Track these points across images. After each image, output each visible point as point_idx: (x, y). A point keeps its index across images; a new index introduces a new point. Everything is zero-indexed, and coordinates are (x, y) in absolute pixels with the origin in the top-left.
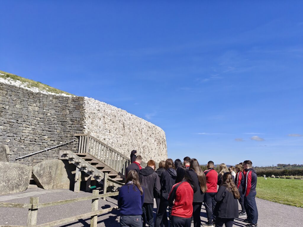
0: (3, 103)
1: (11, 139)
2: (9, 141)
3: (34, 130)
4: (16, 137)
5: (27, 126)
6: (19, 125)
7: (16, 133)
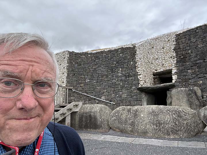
0: (185, 50)
1: (203, 80)
2: (201, 82)
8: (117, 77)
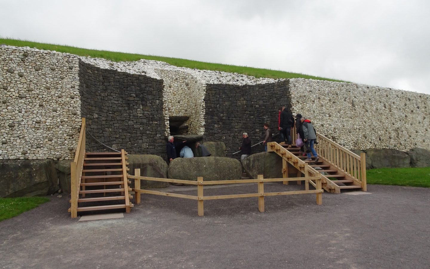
0: (214, 103)
1: (226, 136)
3: (245, 124)
4: (230, 134)
5: (238, 121)
6: (231, 121)
7: (229, 130)
8: (137, 118)
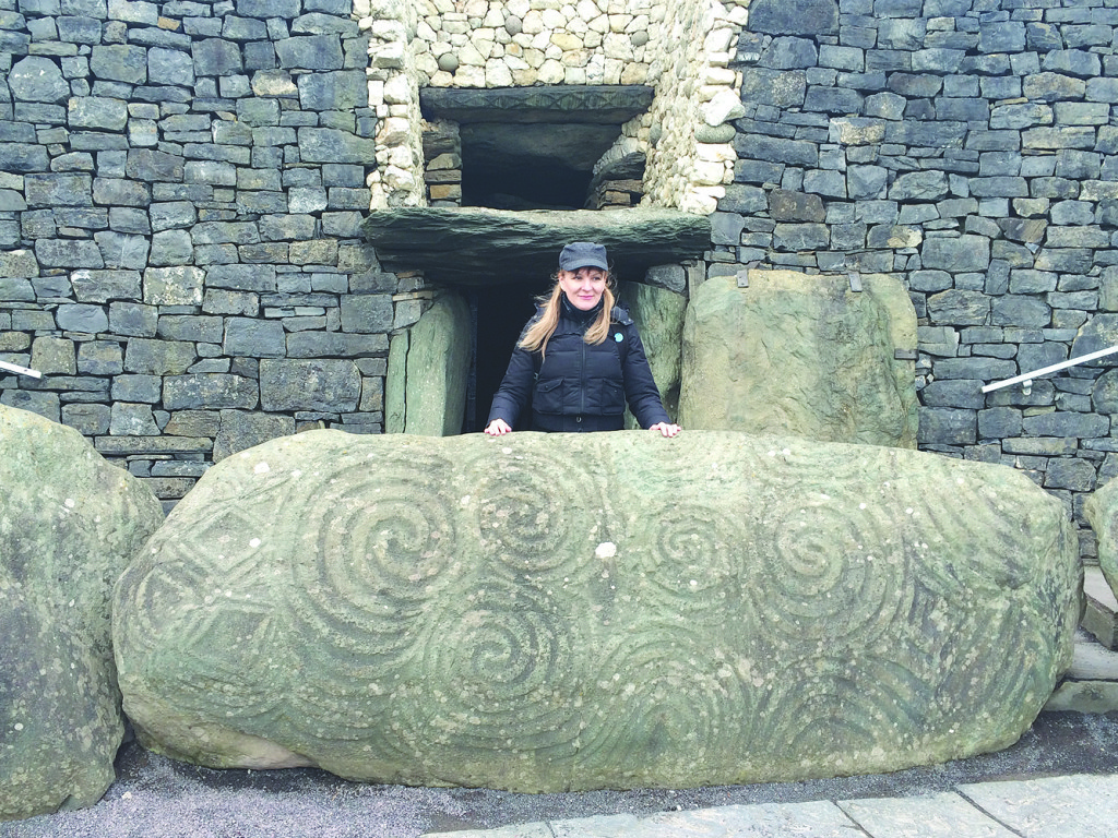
1: (932, 225)
2: (915, 238)
5: (1063, 86)
6: (990, 88)
7: (965, 167)
